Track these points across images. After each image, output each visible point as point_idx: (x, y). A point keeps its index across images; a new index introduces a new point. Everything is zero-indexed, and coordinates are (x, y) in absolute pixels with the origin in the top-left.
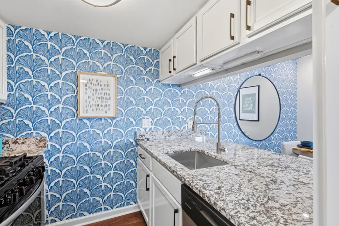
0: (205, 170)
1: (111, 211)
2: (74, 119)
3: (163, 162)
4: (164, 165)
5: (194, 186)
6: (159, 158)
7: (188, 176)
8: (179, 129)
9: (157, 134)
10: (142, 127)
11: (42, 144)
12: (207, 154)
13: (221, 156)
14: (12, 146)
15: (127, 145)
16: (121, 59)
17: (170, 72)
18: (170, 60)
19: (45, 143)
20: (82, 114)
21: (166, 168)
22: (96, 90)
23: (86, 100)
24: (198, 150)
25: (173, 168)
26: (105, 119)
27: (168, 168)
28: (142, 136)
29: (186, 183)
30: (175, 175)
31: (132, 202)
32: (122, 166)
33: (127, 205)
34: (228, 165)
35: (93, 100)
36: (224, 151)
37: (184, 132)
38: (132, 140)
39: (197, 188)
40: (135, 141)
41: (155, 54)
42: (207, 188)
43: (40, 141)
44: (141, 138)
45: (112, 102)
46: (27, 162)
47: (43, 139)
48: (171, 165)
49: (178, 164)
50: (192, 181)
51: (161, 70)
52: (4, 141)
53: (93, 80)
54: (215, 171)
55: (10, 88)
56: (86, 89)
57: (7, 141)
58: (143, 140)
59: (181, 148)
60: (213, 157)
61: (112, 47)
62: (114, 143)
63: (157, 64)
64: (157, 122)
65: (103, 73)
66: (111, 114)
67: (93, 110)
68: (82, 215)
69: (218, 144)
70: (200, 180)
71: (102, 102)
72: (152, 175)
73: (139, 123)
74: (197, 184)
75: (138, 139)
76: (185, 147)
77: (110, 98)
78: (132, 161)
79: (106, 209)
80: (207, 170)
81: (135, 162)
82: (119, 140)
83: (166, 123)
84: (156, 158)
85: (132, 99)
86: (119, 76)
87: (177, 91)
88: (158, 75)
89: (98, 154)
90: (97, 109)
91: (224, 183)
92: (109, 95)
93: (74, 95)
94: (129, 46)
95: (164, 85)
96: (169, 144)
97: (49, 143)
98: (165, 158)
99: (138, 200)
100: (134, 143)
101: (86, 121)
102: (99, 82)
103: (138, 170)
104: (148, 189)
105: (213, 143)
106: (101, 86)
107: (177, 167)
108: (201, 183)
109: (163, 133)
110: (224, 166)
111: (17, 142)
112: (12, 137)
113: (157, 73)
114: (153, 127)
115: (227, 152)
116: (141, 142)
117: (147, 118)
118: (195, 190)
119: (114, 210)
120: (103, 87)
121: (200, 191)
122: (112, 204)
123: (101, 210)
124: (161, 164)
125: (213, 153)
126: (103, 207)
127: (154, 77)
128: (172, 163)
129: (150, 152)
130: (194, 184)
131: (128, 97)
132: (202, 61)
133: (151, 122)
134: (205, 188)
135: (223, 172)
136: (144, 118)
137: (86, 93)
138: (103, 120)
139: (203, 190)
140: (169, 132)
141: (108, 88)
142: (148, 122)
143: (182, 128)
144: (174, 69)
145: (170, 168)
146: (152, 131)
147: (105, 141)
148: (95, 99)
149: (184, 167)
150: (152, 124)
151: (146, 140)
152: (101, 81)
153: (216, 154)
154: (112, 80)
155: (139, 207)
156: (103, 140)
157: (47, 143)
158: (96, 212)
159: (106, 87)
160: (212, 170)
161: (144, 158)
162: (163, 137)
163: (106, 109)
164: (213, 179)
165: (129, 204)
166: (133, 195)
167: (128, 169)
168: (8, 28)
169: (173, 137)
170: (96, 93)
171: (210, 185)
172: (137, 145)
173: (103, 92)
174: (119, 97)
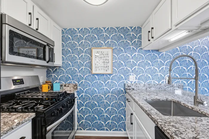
0: (179, 118)
1: (110, 132)
2: (90, 74)
3: (141, 106)
4: (142, 108)
5: (166, 130)
6: (139, 102)
7: (161, 121)
8: (158, 83)
9: (140, 86)
10: (129, 81)
11: (75, 87)
12: (183, 105)
13: (198, 108)
14: (64, 87)
15: (120, 92)
16: (116, 37)
17: (149, 40)
18: (149, 32)
19: (77, 87)
20: (94, 72)
21: (143, 110)
22: (101, 58)
23: (96, 64)
24: (175, 101)
25: (148, 112)
26: (106, 75)
27: (145, 111)
28: (129, 87)
29: (159, 126)
30: (150, 118)
31: (122, 130)
32: (116, 105)
33: (119, 131)
34: (207, 118)
35: (99, 63)
36: (202, 104)
37: (162, 86)
38: (122, 89)
39: (168, 133)
40: (125, 90)
41: (139, 30)
42: (179, 135)
43: (75, 86)
44: (128, 88)
45: (110, 65)
46: (67, 96)
47: (76, 85)
48: (147, 109)
49: (154, 109)
50: (165, 125)
51: (142, 41)
52: (61, 85)
53: (99, 52)
54: (190, 121)
55: (63, 59)
56: (96, 57)
57: (62, 85)
58: (130, 89)
59: (158, 98)
60: (190, 108)
61: (110, 30)
62: (111, 90)
63: (140, 36)
64: (140, 77)
65: (105, 47)
66: (109, 72)
67: (99, 69)
68: (94, 130)
69: (195, 98)
70: (173, 126)
71: (104, 64)
72: (134, 114)
73: (127, 78)
74: (169, 129)
75: (127, 89)
76: (162, 97)
77: (109, 62)
78: (122, 103)
79: (107, 130)
80: (182, 119)
81: (125, 104)
82: (114, 88)
83: (147, 78)
84: (137, 103)
85: (122, 62)
86: (114, 48)
87: (156, 55)
88: (141, 44)
89: (102, 96)
90: (101, 69)
91: (200, 135)
92: (108, 60)
93: (90, 61)
94: (121, 28)
95: (146, 51)
96: (148, 93)
97: (79, 87)
98: (144, 103)
99: (126, 129)
100: (124, 91)
101: (96, 76)
102: (102, 53)
103: (126, 109)
104: (132, 124)
105: (190, 96)
106: (104, 55)
107: (152, 111)
108: (174, 129)
109: (144, 85)
110: (201, 118)
111: (66, 86)
112: (64, 83)
113: (140, 43)
114: (137, 81)
115: (206, 105)
116: (128, 91)
117: (133, 75)
118: (166, 134)
119: (112, 131)
120: (105, 56)
121: (171, 136)
122: (110, 128)
123: (104, 129)
124: (140, 107)
125: (190, 105)
126: (105, 128)
127: (138, 46)
128: (148, 107)
129: (133, 97)
130: (165, 129)
131: (120, 61)
132: (176, 26)
133: (136, 77)
134: (177, 135)
135: (200, 124)
136: (131, 75)
137: (96, 60)
138: (105, 76)
139: (174, 136)
140: (149, 85)
141: (108, 56)
142: (133, 77)
143: (160, 83)
144: (153, 38)
145: (146, 111)
146: (136, 84)
147: (106, 88)
148: (100, 63)
149: (158, 112)
150: (136, 79)
151: (132, 89)
152: (103, 52)
153: (193, 106)
154: (110, 51)
155: (127, 134)
156: (105, 88)
157: (78, 87)
158: (101, 130)
159: (106, 56)
160: (187, 119)
161: (129, 102)
162: (144, 88)
163: (107, 69)
164: (187, 128)
165: (120, 130)
166: (123, 125)
167: (120, 107)
168: (62, 30)
169: (153, 89)
170: (101, 59)
171: (183, 133)
172: (126, 92)
173: (105, 58)
174: (114, 61)
